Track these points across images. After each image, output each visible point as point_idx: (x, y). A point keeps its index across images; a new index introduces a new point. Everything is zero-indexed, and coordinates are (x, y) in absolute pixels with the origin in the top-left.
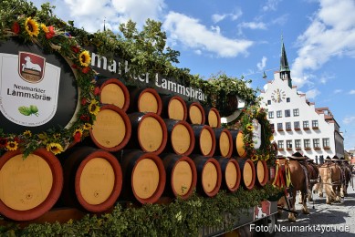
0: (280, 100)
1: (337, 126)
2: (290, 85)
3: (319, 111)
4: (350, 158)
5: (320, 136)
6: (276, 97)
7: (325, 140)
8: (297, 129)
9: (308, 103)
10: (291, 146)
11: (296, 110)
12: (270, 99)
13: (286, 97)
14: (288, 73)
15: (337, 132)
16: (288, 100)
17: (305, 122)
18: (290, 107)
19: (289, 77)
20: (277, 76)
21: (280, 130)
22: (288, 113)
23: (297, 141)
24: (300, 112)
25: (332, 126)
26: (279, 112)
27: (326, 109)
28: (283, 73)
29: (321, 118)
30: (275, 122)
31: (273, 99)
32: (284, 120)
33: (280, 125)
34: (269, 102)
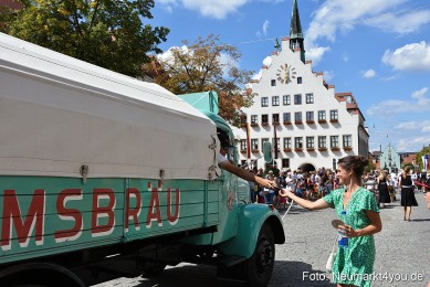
0: (288, 81)
1: (362, 119)
2: (303, 59)
3: (340, 97)
4: (374, 161)
5: (339, 132)
6: (283, 76)
7: (346, 137)
8: (310, 122)
9: (326, 86)
10: (301, 145)
11: (309, 95)
12: (275, 78)
13: (297, 76)
14: (301, 41)
15: (361, 127)
16: (299, 80)
17: (321, 113)
18: (302, 90)
19: (301, 47)
20: (285, 44)
21: (287, 123)
22: (298, 99)
23: (310, 138)
24: (315, 98)
25: (355, 118)
26: (286, 97)
27: (350, 95)
28: (293, 40)
29: (342, 107)
30: (281, 110)
31: (279, 79)
32: (293, 109)
33: (287, 116)
34: (273, 82)
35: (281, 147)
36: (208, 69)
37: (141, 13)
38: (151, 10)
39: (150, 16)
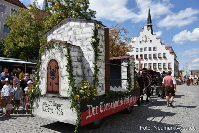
0: (146, 42)
1: (176, 57)
2: (152, 33)
3: (167, 48)
4: (180, 73)
5: (167, 62)
6: (144, 40)
7: (169, 64)
8: (155, 58)
9: (162, 44)
10: (151, 67)
11: (155, 47)
12: (141, 40)
14: (151, 26)
15: (175, 60)
16: (151, 41)
17: (159, 54)
18: (152, 45)
19: (152, 28)
20: (146, 27)
21: (146, 58)
22: (150, 49)
23: (155, 64)
24: (157, 48)
25: (173, 56)
26: (145, 48)
27: (171, 47)
28: (148, 26)
29: (168, 52)
30: (143, 53)
32: (148, 53)
33: (146, 55)
34: (140, 42)
36: (116, 37)
37: (91, 16)
38: (95, 15)
39: (95, 17)
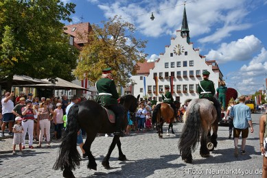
0: (180, 54)
1: (221, 75)
2: (188, 42)
3: (208, 63)
6: (177, 51)
8: (192, 77)
9: (201, 57)
10: (186, 89)
11: (191, 62)
12: (173, 52)
13: (184, 51)
14: (188, 32)
16: (186, 53)
17: (198, 71)
18: (187, 59)
19: (188, 35)
20: (179, 34)
21: (179, 77)
22: (185, 64)
25: (217, 74)
26: (178, 63)
27: (214, 62)
28: (183, 32)
29: (209, 68)
30: (175, 70)
31: (175, 53)
32: (182, 69)
33: (179, 73)
34: (172, 55)
35: (175, 90)
